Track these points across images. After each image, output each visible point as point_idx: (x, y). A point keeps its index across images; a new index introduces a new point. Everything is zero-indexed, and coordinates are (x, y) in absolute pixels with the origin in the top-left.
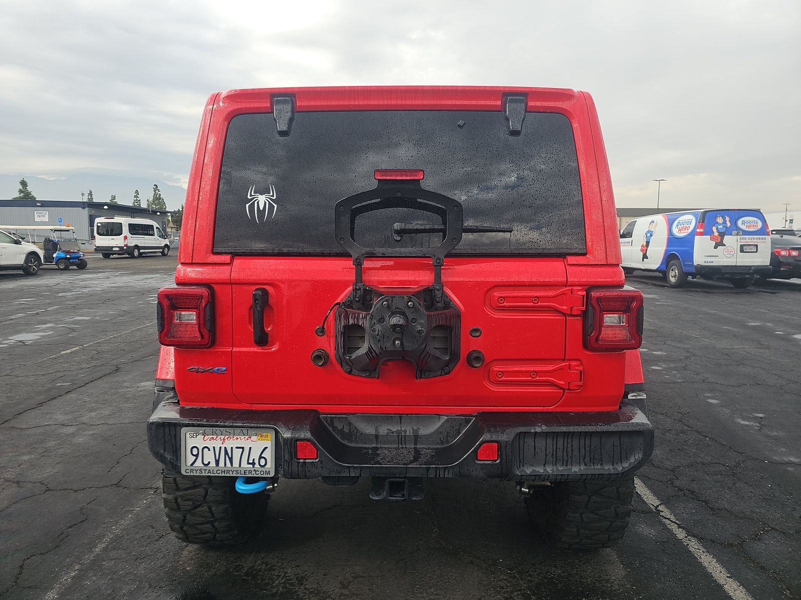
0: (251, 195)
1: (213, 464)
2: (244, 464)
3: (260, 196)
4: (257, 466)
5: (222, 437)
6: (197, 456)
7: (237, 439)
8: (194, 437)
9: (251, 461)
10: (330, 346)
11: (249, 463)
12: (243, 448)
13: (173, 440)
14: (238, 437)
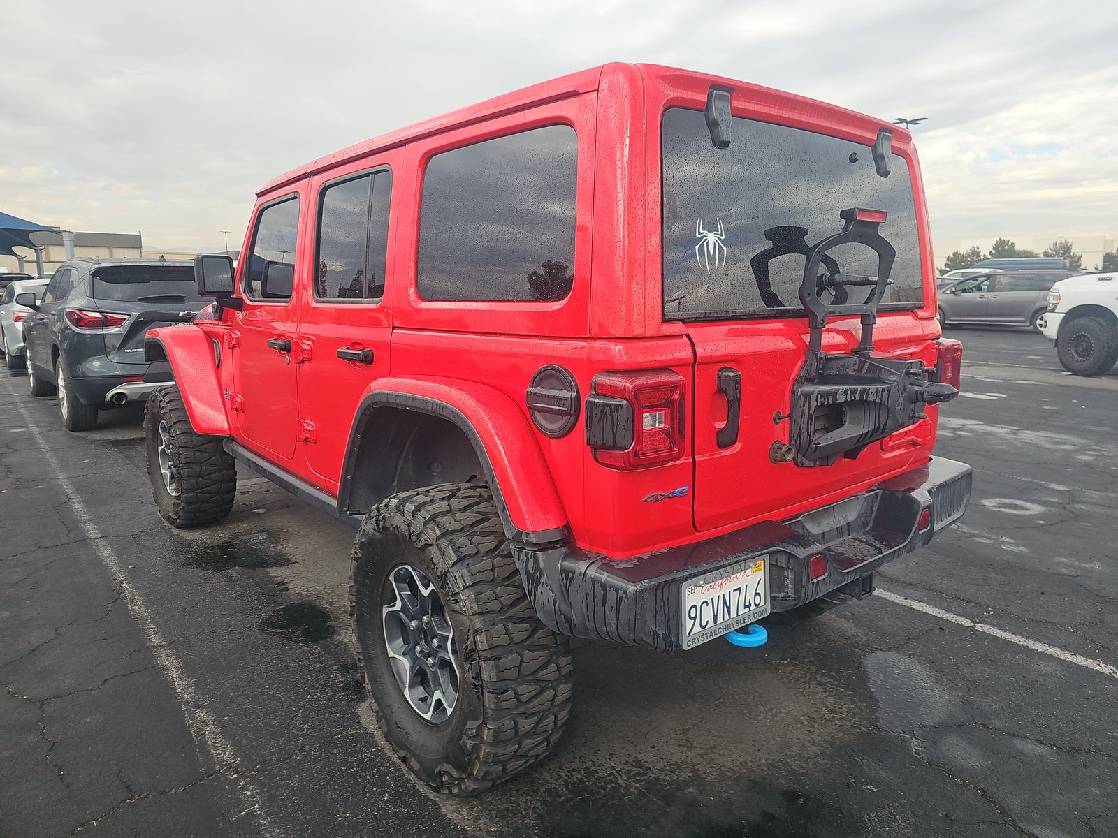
0: (700, 233)
1: (711, 623)
2: (742, 611)
3: (709, 234)
4: (753, 607)
5: (720, 582)
6: (694, 619)
7: (734, 578)
8: (693, 592)
9: (747, 604)
10: (784, 436)
11: (745, 607)
12: (739, 589)
13: (666, 606)
14: (735, 576)
